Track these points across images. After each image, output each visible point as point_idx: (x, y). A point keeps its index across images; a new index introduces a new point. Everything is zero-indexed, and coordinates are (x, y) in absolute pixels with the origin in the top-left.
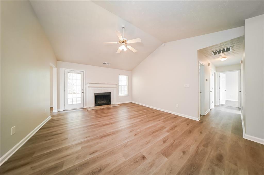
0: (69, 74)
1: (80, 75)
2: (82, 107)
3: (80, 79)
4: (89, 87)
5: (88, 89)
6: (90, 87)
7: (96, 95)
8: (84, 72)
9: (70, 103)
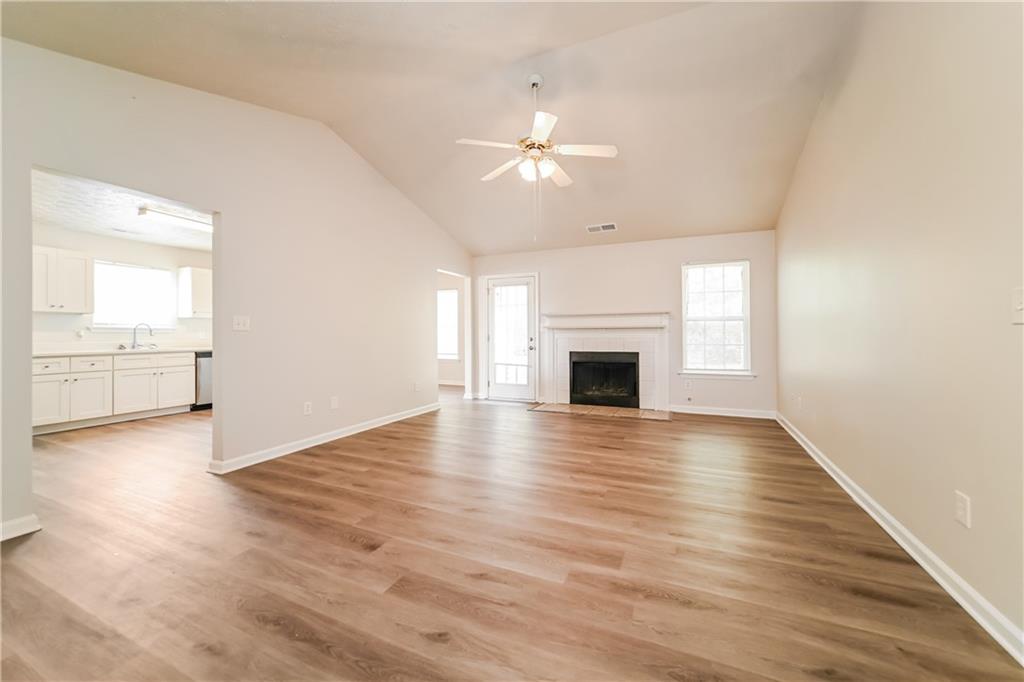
0: (497, 290)
1: (525, 288)
2: (530, 396)
3: (526, 302)
4: (549, 328)
5: (547, 336)
6: (553, 329)
7: (575, 359)
8: (537, 276)
9: (500, 378)
